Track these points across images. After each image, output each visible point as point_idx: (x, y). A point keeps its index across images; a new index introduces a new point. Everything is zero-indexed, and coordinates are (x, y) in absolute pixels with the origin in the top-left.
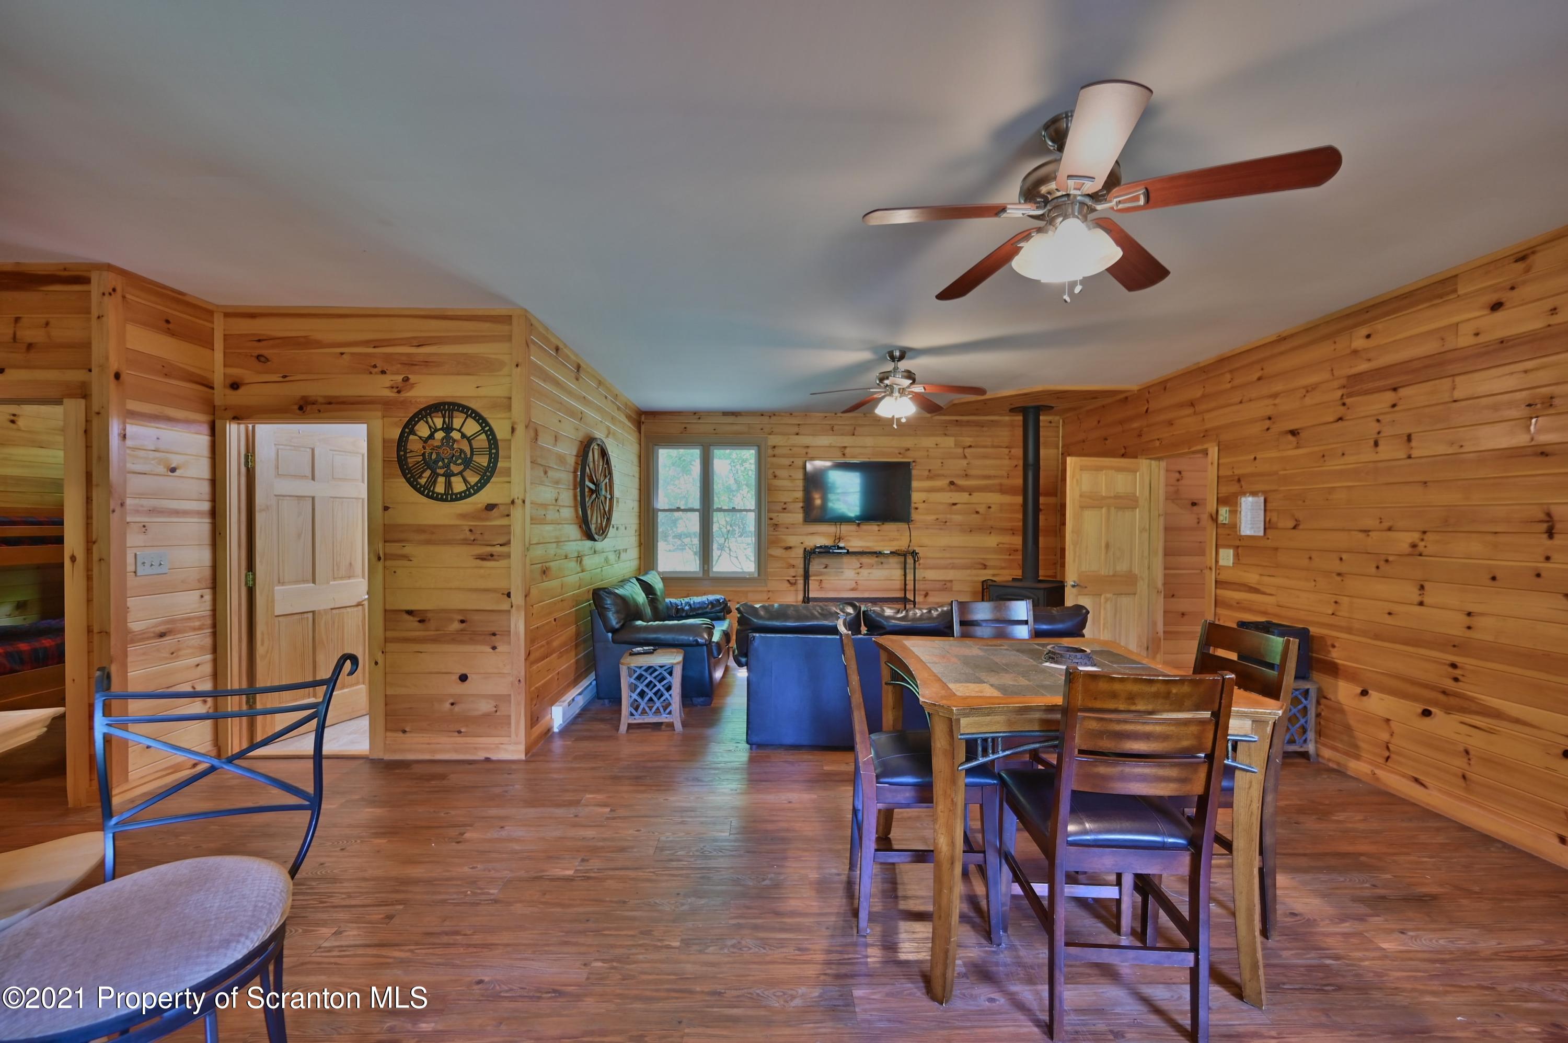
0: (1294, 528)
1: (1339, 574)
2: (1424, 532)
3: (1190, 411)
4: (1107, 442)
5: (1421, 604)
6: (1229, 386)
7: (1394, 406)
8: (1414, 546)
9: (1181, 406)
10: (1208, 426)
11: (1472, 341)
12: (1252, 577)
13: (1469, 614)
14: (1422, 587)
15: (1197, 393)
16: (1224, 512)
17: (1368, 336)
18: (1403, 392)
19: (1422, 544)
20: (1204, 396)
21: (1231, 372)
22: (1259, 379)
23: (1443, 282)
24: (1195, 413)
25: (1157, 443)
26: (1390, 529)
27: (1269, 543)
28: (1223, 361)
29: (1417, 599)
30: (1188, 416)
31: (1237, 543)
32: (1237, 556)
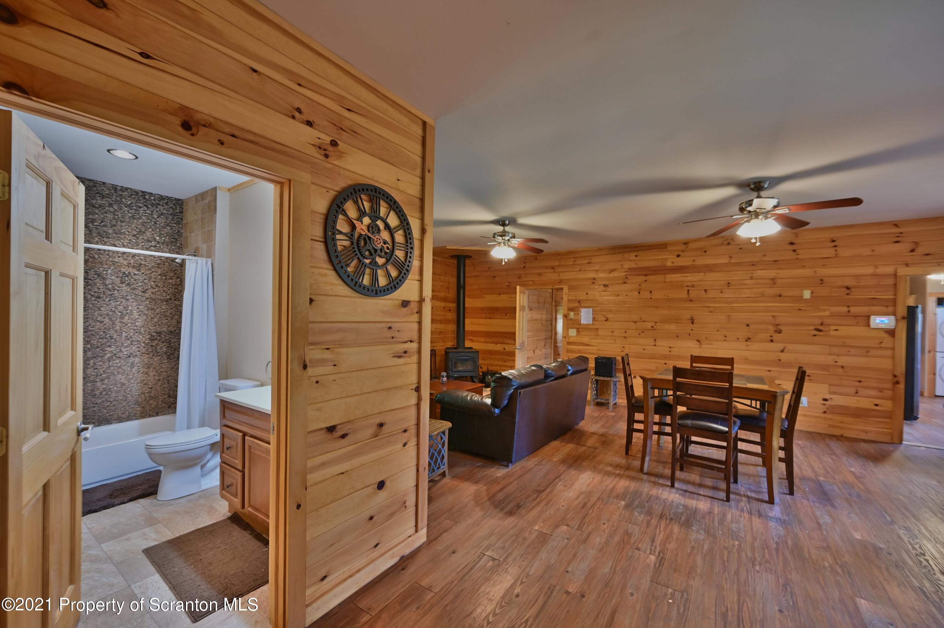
0: (606, 321)
1: (625, 337)
2: (656, 323)
3: (552, 270)
4: (495, 278)
5: (655, 345)
6: (573, 263)
7: (646, 281)
8: (652, 327)
9: (547, 268)
10: (562, 278)
11: (672, 265)
12: (585, 340)
13: (670, 347)
14: (655, 340)
15: (556, 263)
16: (572, 314)
17: (636, 256)
18: (648, 277)
19: (655, 326)
20: (559, 266)
21: (574, 258)
22: (589, 263)
23: (662, 245)
24: (554, 272)
25: (531, 283)
26: (644, 321)
27: (594, 327)
28: (570, 253)
29: (653, 344)
30: (551, 272)
31: (579, 327)
32: (578, 332)
